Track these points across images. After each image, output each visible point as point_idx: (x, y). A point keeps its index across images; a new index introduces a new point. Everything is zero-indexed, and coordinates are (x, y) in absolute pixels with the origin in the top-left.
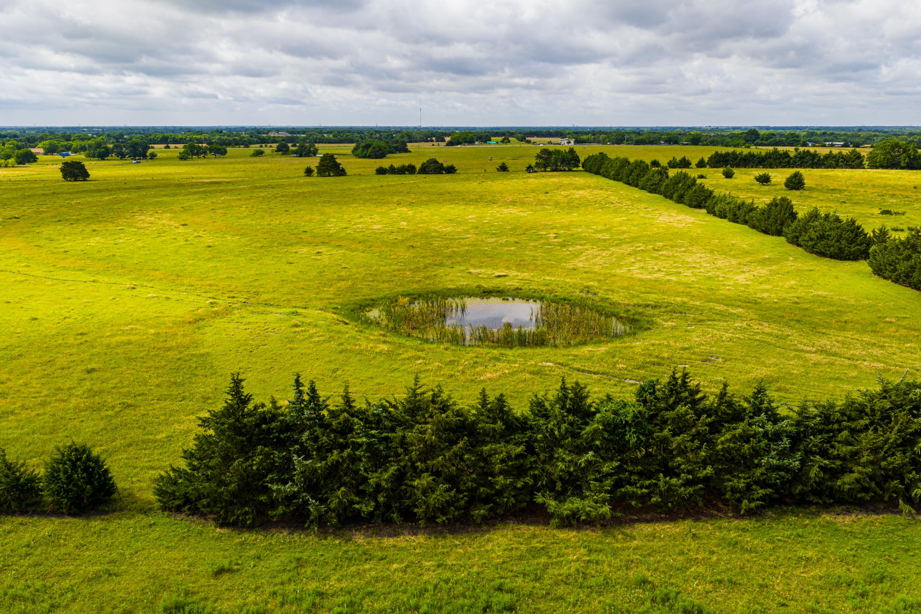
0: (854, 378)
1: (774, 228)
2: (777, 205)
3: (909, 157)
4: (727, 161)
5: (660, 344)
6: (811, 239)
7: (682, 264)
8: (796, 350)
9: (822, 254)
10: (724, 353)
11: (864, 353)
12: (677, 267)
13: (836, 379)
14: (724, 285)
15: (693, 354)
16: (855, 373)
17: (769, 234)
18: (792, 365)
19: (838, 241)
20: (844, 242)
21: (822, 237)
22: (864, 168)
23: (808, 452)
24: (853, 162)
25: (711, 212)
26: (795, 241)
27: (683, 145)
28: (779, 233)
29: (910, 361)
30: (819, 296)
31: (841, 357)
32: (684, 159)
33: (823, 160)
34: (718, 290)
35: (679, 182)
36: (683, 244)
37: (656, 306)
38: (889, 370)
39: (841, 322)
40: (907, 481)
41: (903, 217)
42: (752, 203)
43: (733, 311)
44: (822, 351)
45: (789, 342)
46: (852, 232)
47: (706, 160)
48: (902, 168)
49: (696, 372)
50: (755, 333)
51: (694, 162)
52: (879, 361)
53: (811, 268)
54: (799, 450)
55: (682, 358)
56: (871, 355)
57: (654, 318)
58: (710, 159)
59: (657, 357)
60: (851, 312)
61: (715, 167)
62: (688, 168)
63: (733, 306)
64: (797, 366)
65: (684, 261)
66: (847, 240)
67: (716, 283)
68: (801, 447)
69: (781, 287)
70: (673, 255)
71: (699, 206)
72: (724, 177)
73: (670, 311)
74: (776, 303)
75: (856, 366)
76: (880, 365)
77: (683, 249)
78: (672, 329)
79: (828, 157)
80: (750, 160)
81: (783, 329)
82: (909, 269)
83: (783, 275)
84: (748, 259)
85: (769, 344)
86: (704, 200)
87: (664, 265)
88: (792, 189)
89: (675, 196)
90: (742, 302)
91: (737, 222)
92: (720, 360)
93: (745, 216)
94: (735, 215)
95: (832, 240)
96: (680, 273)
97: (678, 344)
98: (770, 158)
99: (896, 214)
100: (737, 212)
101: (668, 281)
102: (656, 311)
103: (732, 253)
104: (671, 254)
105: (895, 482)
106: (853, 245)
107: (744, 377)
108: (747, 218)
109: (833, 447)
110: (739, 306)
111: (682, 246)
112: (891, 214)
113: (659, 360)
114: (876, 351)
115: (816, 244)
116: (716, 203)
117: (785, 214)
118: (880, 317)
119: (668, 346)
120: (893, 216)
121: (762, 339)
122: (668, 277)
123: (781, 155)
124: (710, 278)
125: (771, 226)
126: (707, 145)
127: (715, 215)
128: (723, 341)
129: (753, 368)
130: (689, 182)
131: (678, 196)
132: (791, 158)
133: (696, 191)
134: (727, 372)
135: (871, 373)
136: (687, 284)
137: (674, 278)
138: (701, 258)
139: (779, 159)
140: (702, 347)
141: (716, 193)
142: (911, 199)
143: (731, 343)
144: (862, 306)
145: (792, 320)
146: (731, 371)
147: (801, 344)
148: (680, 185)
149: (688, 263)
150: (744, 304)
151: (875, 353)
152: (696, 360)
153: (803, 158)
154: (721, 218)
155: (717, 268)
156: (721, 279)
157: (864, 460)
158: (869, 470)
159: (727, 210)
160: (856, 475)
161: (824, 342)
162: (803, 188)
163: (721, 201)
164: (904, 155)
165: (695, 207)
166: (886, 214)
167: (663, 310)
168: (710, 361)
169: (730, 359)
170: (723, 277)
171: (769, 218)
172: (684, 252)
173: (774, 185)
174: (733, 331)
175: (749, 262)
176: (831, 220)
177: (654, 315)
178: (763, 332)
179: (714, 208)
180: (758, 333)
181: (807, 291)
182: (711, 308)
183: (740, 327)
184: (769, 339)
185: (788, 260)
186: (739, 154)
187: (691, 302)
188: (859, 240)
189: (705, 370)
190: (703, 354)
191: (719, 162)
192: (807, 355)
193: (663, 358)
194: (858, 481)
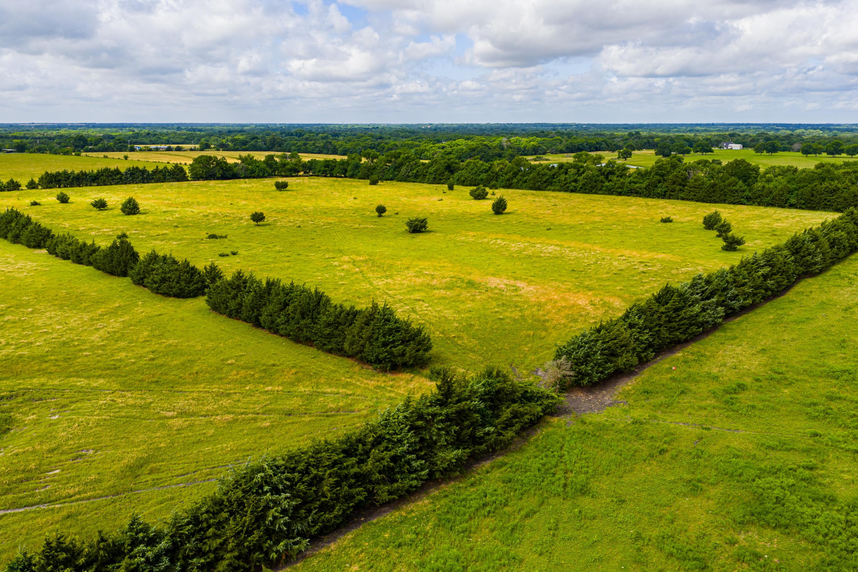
0: (212, 436)
1: (119, 270)
2: (117, 248)
3: (222, 169)
4: (59, 181)
5: (24, 452)
6: (155, 282)
7: (32, 330)
8: (160, 418)
9: (167, 295)
10: (93, 443)
11: (216, 406)
12: (27, 336)
13: (197, 443)
14: (80, 350)
15: (61, 454)
16: (212, 431)
17: (115, 275)
18: (159, 437)
19: (178, 282)
20: (183, 283)
21: (164, 280)
22: (188, 180)
23: (186, 558)
24: (178, 175)
25: (52, 252)
26: (140, 282)
27: (8, 152)
28: (124, 274)
29: (251, 406)
30: (170, 345)
31: (198, 416)
32: (12, 181)
33: (152, 175)
34: (75, 358)
35: (11, 221)
36: (28, 301)
37: (11, 397)
38: (237, 420)
39: (193, 374)
40: (265, 549)
41: (226, 240)
42: (93, 244)
43: (95, 385)
44: (182, 414)
45: (152, 411)
46: (188, 273)
47: (36, 180)
48: (218, 179)
49: (69, 475)
50: (120, 408)
51: (24, 182)
52: (229, 413)
53: (159, 313)
54: (178, 560)
55: (51, 462)
56: (221, 408)
57: (12, 414)
58: (41, 179)
59: (23, 471)
60: (199, 359)
61: (47, 188)
62: (18, 190)
63: (94, 376)
64: (164, 437)
65: (33, 326)
66: (185, 280)
67: (72, 349)
68: (180, 556)
69: (136, 341)
70: (20, 319)
71: (38, 246)
72: (58, 201)
73: (29, 400)
74: (134, 363)
75: (211, 423)
76: (229, 417)
77: (30, 310)
78: (35, 425)
79: (156, 172)
80: (83, 179)
81: (145, 396)
82: (238, 307)
83: (135, 326)
84: (99, 312)
85: (135, 418)
86: (43, 239)
87: (12, 335)
88: (129, 214)
89: (9, 235)
90: (103, 370)
91: (82, 263)
92: (91, 452)
93: (89, 257)
94: (79, 257)
95: (173, 281)
96: (32, 343)
97: (44, 447)
98: (102, 175)
99: (221, 237)
100: (80, 254)
101: (20, 356)
102: (13, 403)
103: (83, 306)
104: (17, 318)
105: (257, 554)
106: (191, 284)
107: (117, 467)
108: (91, 259)
109: (205, 543)
110: (99, 376)
111: (27, 305)
112: (217, 238)
113: (27, 475)
114: (225, 402)
115: (159, 286)
116: (56, 244)
117: (127, 255)
118: (223, 360)
119: (34, 452)
120: (218, 240)
121: (128, 414)
122: (19, 352)
123: (112, 172)
124: (64, 344)
125: (116, 268)
126: (34, 152)
127: (57, 256)
128: (91, 428)
129: (124, 452)
130: (22, 221)
131: (13, 237)
132: (123, 175)
133: (32, 231)
134: (100, 465)
135: (224, 427)
136: (43, 356)
137: (25, 352)
138: (51, 318)
139: (111, 176)
140: (70, 442)
141: (54, 232)
142: (229, 219)
143: (99, 429)
144: (207, 350)
145: (152, 382)
146: (104, 463)
147: (163, 410)
148: (13, 224)
149: (38, 328)
150: (104, 372)
151: (224, 404)
152: (67, 460)
153: (134, 174)
154: (65, 259)
155: (70, 330)
156: (76, 343)
157: (230, 546)
158: (236, 554)
159: (70, 251)
160: (227, 562)
161: (181, 403)
162: (139, 213)
163: (61, 242)
164: (218, 167)
165: (34, 247)
166: (212, 238)
167: (20, 399)
168: (81, 456)
169: (101, 448)
170: (78, 340)
171: (112, 260)
172: (32, 312)
173: (111, 209)
174: (98, 411)
175: (101, 315)
176: (169, 261)
177: (11, 410)
178: (127, 405)
179: (55, 249)
180: (122, 407)
181: (160, 342)
182: (72, 386)
183: (105, 404)
184: (134, 412)
185: (137, 306)
186: (71, 173)
187: (51, 383)
188: (195, 279)
189: (77, 470)
190: (72, 451)
191: (51, 182)
192: (170, 422)
193: (30, 471)
194: (230, 565)
